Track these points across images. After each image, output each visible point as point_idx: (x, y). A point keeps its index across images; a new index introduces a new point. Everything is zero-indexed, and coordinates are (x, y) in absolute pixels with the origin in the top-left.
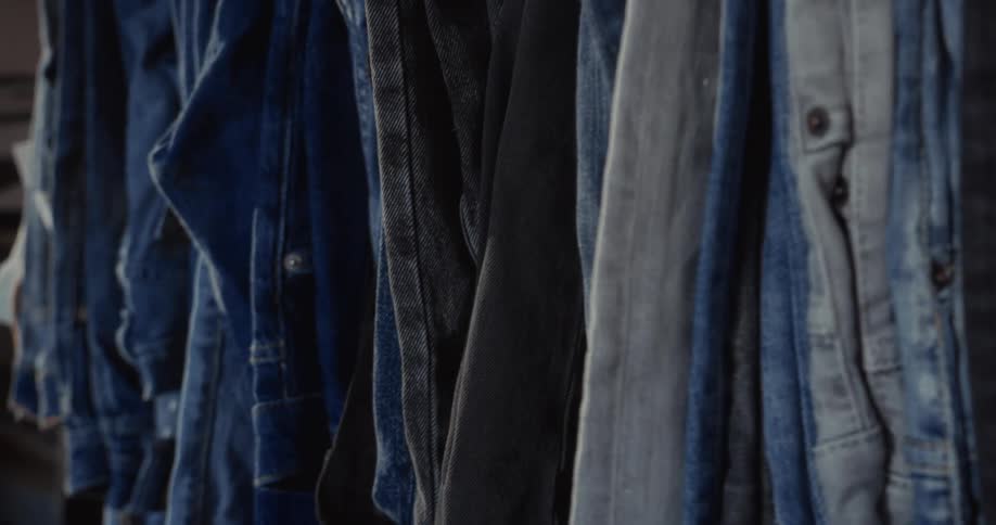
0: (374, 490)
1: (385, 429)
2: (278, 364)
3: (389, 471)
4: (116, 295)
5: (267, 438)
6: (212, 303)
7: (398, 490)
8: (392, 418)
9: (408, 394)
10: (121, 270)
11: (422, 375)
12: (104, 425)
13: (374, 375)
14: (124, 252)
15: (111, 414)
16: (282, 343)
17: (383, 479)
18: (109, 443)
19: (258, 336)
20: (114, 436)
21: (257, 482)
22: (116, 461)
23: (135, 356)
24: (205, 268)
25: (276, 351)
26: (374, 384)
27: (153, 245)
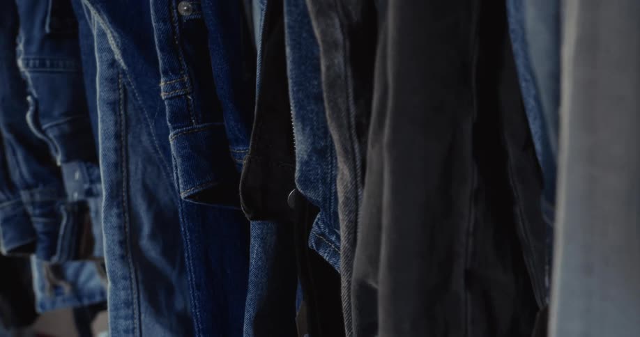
0: (297, 175)
1: (303, 119)
2: (185, 95)
3: (309, 156)
4: (19, 85)
5: (185, 158)
6: (113, 64)
7: (319, 172)
8: (308, 108)
9: (328, 77)
10: (20, 63)
11: (339, 59)
12: (25, 196)
13: (289, 73)
14: (21, 47)
15: (28, 187)
16: (186, 78)
17: (305, 164)
18: (30, 209)
19: (166, 73)
20: (33, 203)
21: (183, 195)
22: (39, 223)
23: (43, 132)
24: (102, 35)
25: (183, 85)
26: (290, 81)
27: (46, 38)
